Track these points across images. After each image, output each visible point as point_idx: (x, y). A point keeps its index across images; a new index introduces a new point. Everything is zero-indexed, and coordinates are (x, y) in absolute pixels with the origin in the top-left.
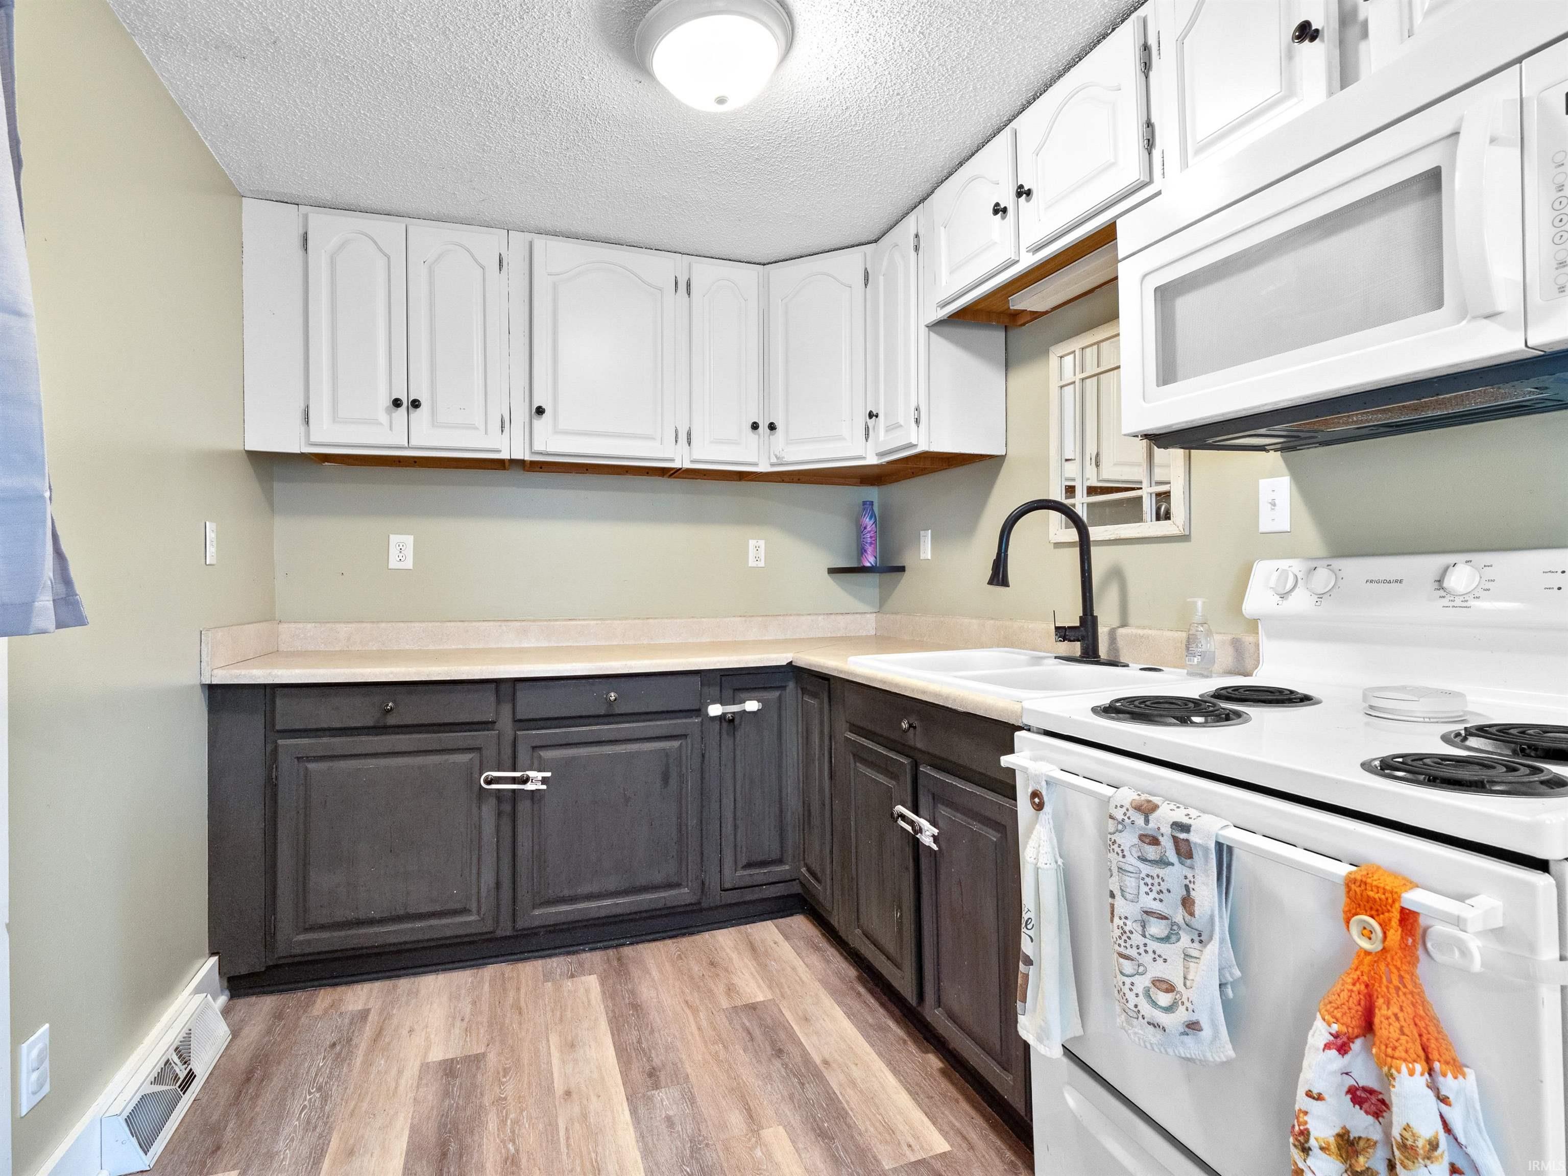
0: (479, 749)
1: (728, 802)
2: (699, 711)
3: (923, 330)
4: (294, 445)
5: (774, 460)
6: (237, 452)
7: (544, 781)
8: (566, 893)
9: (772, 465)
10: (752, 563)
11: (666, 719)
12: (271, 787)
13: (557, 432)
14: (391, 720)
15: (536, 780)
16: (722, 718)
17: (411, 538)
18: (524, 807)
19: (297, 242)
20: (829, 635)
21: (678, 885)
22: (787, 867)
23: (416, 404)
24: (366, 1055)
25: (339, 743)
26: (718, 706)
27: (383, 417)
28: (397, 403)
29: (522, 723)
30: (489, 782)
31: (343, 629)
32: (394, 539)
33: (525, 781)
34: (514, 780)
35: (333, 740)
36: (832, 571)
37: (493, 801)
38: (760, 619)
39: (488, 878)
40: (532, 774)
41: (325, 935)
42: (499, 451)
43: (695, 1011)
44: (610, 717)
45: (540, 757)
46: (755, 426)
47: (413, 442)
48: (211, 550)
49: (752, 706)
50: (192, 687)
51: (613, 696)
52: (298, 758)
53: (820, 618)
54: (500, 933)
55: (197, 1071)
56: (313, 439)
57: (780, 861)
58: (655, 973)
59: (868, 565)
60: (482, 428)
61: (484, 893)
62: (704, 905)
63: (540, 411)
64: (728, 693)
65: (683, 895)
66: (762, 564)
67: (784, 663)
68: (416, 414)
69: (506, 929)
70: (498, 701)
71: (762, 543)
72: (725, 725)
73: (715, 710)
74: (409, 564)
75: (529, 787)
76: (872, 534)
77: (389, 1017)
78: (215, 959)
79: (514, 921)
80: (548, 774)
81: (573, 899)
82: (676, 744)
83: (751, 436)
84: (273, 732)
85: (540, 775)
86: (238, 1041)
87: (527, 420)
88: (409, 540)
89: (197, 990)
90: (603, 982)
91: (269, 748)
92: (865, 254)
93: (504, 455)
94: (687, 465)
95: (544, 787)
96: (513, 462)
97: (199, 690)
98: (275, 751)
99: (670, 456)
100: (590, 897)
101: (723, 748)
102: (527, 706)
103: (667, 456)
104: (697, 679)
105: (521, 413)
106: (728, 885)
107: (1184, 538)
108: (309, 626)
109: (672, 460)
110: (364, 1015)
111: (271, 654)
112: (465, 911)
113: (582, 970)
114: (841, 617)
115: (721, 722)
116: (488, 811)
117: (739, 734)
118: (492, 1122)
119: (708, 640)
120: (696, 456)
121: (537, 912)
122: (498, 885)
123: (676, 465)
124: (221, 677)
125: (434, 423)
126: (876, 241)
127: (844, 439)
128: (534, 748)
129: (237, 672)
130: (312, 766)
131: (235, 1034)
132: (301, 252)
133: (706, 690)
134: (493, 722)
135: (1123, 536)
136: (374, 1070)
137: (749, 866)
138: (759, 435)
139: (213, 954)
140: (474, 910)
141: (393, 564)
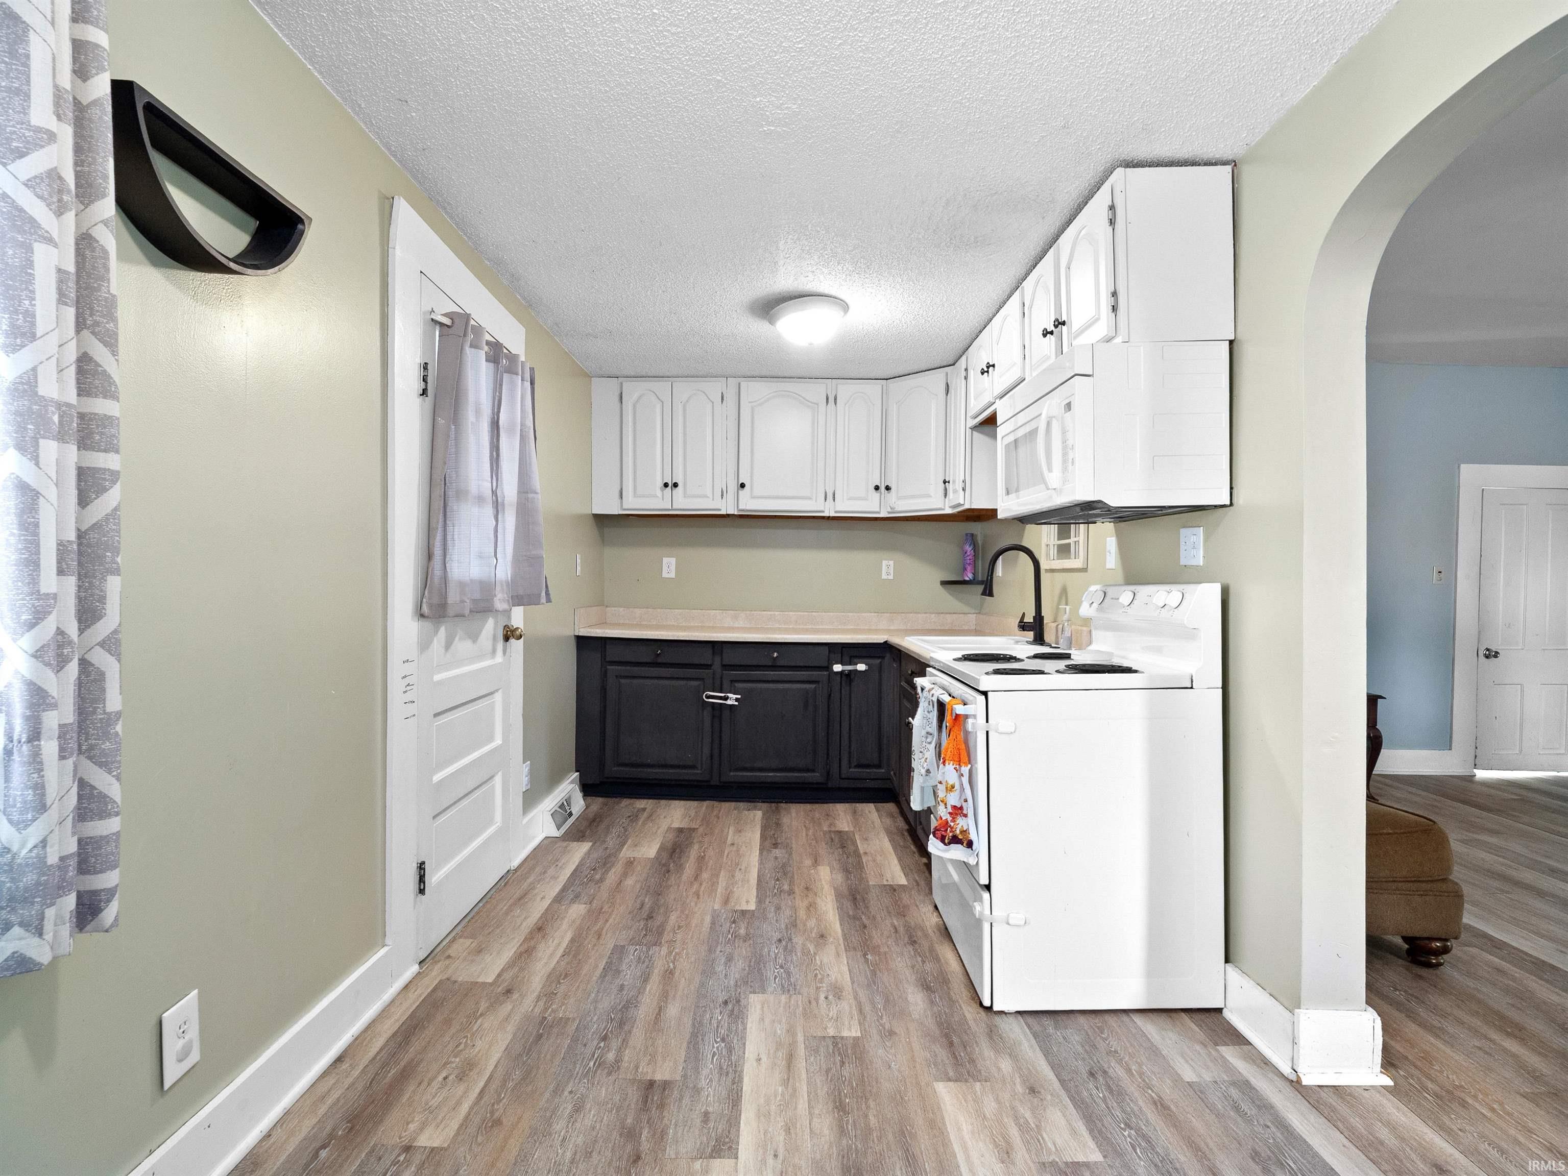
0: (703, 679)
1: (845, 725)
2: (828, 668)
3: (969, 431)
4: (615, 510)
5: (889, 510)
6: (587, 515)
7: (737, 700)
8: (748, 765)
9: (889, 513)
10: (884, 576)
11: (807, 671)
12: (604, 690)
13: (753, 497)
14: (659, 660)
15: (732, 699)
16: (841, 673)
17: (674, 559)
18: (726, 713)
19: (617, 398)
20: (939, 628)
21: (813, 771)
22: (883, 771)
23: (675, 485)
24: (644, 821)
25: (636, 670)
26: (840, 665)
27: (659, 493)
28: (666, 485)
29: (725, 667)
30: (708, 697)
31: (638, 612)
32: (665, 560)
33: (726, 698)
34: (720, 698)
35: (632, 668)
36: (944, 583)
37: (709, 709)
38: (888, 615)
39: (706, 751)
40: (730, 695)
41: (627, 769)
42: (720, 510)
43: (807, 829)
44: (774, 667)
45: (735, 686)
46: (877, 488)
47: (674, 507)
48: (579, 568)
49: (861, 667)
50: (571, 636)
51: (775, 655)
52: (616, 676)
53: (933, 615)
54: (712, 783)
55: (574, 812)
56: (625, 506)
57: (879, 766)
58: (794, 815)
59: (967, 579)
60: (711, 496)
61: (704, 759)
62: (830, 785)
63: (743, 486)
64: (846, 658)
65: (815, 777)
66: (891, 577)
67: (882, 642)
68: (675, 491)
69: (715, 781)
70: (714, 653)
71: (891, 563)
72: (844, 678)
73: (837, 668)
74: (673, 575)
75: (729, 702)
76: (970, 557)
77: (655, 811)
78: (578, 773)
79: (720, 777)
80: (739, 696)
81: (752, 770)
82: (813, 686)
83: (876, 495)
84: (606, 662)
85: (735, 696)
86: (589, 810)
87: (736, 490)
88: (673, 561)
89: (572, 782)
90: (764, 814)
91: (603, 669)
92: (947, 374)
93: (723, 512)
94: (833, 514)
95: (737, 703)
96: (728, 515)
97: (573, 638)
98: (606, 672)
99: (822, 509)
100: (761, 770)
101: (843, 691)
102: (730, 657)
103: (819, 509)
104: (827, 648)
105: (733, 486)
106: (843, 776)
107: (1084, 570)
108: (621, 609)
109: (823, 512)
110: (644, 809)
111: (603, 624)
112: (693, 767)
113: (755, 808)
114: (948, 615)
115: (841, 677)
116: (707, 715)
117: (853, 684)
118: (696, 847)
119: (852, 627)
120: (838, 509)
121: (732, 774)
122: (712, 756)
123: (826, 514)
124: (584, 632)
125: (685, 495)
126: (954, 365)
127: (931, 496)
128: (732, 681)
129: (589, 630)
130: (623, 681)
131: (587, 807)
132: (619, 404)
133: (832, 656)
134: (711, 665)
135: (1065, 567)
136: (647, 826)
137: (859, 766)
138: (881, 493)
139: (577, 771)
140: (700, 768)
141: (665, 575)
